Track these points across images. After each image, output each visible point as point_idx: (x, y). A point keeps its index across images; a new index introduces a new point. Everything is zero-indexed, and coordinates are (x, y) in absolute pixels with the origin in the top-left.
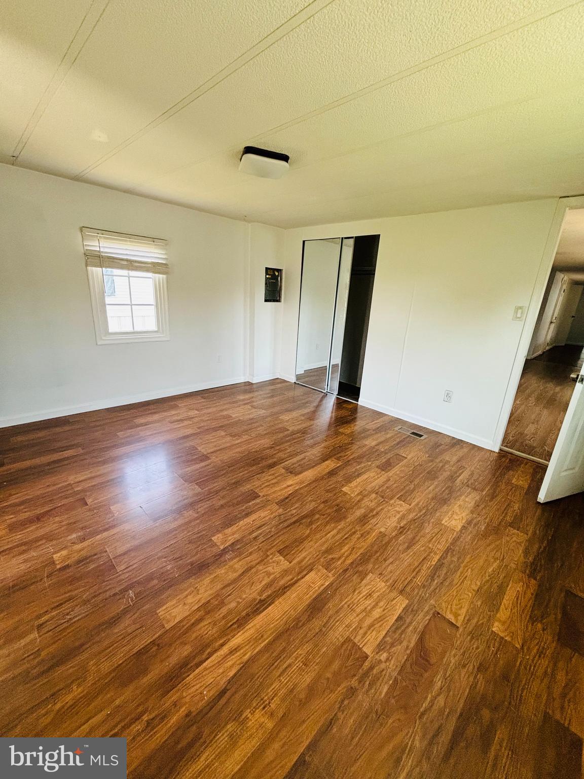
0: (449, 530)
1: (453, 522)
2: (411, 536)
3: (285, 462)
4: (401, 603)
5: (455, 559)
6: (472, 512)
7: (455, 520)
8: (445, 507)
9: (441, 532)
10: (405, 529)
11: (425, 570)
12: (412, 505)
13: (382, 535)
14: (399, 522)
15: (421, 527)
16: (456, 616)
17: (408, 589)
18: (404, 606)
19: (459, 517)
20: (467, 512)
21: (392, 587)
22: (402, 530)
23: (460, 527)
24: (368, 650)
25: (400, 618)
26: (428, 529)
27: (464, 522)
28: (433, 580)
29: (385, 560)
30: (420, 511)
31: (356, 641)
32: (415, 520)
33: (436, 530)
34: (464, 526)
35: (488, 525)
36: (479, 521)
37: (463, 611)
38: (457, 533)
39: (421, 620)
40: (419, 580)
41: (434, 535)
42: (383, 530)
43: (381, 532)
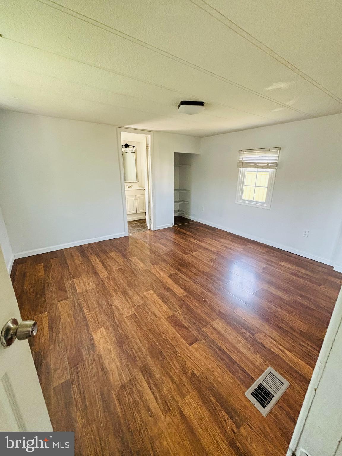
0: (96, 328)
1: (99, 335)
2: (104, 307)
3: (183, 274)
4: (79, 291)
5: (79, 318)
6: (100, 357)
7: (101, 338)
8: (114, 339)
9: (97, 322)
10: (110, 306)
11: (83, 303)
12: (126, 319)
13: (111, 296)
14: (115, 305)
15: (106, 314)
16: (61, 304)
17: (82, 295)
18: (78, 291)
19: (101, 342)
20: (103, 354)
21: (86, 291)
22: (110, 305)
23: (94, 336)
24: (75, 280)
25: (75, 288)
26: (103, 317)
27: (96, 343)
28: (78, 304)
29: (98, 293)
30: (118, 321)
31: (79, 278)
32: (113, 314)
33: (100, 321)
34: (93, 339)
35: (82, 359)
36: (90, 356)
37: (60, 307)
38: (91, 331)
39: (70, 294)
40: (82, 299)
41: (98, 318)
42: (114, 297)
43: (113, 296)
